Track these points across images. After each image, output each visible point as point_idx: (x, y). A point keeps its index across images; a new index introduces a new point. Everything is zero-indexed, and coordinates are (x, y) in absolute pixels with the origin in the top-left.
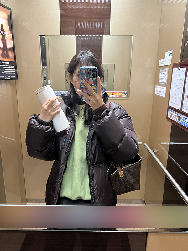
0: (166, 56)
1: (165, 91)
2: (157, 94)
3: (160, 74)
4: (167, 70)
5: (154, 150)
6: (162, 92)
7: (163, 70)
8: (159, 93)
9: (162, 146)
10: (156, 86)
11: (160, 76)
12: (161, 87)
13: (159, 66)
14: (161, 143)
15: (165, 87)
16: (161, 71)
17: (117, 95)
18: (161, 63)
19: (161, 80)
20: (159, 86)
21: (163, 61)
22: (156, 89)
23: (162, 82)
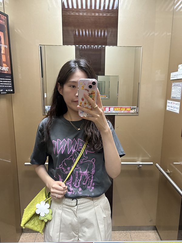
0: (179, 70)
1: (179, 106)
2: (170, 109)
3: (173, 88)
5: (167, 171)
6: (175, 107)
7: (176, 84)
8: (172, 109)
10: (168, 101)
11: (173, 90)
12: (174, 102)
13: (171, 79)
14: (174, 163)
15: (179, 103)
16: (173, 84)
17: (125, 110)
18: (174, 76)
19: (173, 95)
20: (171, 102)
21: (175, 75)
22: (168, 104)
23: (175, 96)
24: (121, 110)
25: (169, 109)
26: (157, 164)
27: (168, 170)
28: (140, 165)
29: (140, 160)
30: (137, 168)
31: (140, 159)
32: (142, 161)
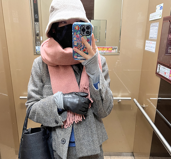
0: (156, 10)
1: (155, 46)
3: (151, 28)
4: (157, 24)
6: (152, 47)
7: (153, 25)
8: (149, 48)
9: (151, 101)
10: (147, 41)
11: (151, 31)
12: (151, 42)
13: (150, 20)
14: (151, 98)
15: (155, 42)
16: (151, 25)
17: (107, 50)
18: (152, 17)
19: (151, 35)
20: (149, 42)
21: (153, 15)
22: (146, 44)
23: (152, 37)
24: (104, 50)
25: (147, 49)
26: (134, 99)
27: (144, 104)
28: (120, 100)
29: (120, 96)
30: (117, 103)
31: (120, 94)
32: (122, 97)
